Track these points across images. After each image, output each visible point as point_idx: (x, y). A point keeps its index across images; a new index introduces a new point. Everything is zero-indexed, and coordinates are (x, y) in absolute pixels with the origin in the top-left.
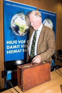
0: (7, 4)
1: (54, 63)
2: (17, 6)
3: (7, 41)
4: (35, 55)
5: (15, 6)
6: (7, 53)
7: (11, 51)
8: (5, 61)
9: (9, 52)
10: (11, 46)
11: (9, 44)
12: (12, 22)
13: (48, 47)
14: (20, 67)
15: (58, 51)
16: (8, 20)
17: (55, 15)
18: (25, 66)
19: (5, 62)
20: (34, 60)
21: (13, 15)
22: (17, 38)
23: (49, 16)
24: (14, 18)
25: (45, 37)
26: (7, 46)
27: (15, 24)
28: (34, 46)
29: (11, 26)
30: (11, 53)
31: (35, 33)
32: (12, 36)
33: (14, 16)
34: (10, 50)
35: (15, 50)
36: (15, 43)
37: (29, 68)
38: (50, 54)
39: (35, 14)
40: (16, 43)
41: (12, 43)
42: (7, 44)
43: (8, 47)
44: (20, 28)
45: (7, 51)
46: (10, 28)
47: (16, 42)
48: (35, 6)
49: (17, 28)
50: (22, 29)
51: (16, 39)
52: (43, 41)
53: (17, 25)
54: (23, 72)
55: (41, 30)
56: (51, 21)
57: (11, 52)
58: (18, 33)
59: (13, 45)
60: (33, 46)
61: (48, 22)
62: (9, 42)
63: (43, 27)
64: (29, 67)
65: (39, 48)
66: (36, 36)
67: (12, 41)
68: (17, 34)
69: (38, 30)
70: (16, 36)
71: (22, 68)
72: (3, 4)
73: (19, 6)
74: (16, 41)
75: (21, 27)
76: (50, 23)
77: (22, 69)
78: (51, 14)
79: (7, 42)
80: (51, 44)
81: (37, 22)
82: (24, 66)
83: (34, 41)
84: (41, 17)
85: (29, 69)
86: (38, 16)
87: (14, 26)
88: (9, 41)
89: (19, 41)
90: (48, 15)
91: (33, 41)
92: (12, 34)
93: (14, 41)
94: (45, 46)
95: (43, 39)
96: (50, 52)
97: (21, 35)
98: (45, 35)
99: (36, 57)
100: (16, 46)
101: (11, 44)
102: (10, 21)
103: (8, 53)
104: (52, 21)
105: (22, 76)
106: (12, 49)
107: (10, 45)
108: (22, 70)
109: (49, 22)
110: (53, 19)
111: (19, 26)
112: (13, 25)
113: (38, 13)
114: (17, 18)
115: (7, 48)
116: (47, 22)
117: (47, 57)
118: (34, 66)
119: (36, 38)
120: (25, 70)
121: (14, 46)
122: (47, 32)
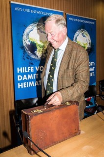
0: (16, 9)
1: (95, 103)
2: (32, 11)
3: (18, 68)
4: (54, 92)
5: (28, 11)
6: (19, 87)
7: (24, 83)
8: (16, 100)
9: (22, 85)
10: (25, 76)
11: (21, 72)
12: (24, 38)
13: (76, 79)
14: (25, 113)
15: (100, 82)
16: (18, 34)
17: (94, 23)
18: (35, 111)
19: (15, 102)
20: (50, 100)
21: (25, 26)
22: (33, 62)
23: (84, 25)
24: (27, 30)
25: (71, 63)
26: (19, 76)
27: (29, 41)
28: (53, 78)
29: (24, 44)
30: (25, 87)
31: (54, 55)
32: (26, 59)
33: (28, 27)
34: (23, 81)
35: (30, 82)
36: (30, 71)
37: (41, 113)
38: (79, 92)
39: (55, 20)
40: (32, 71)
41: (26, 71)
42: (18, 72)
43: (20, 78)
44: (38, 47)
45: (19, 84)
46: (23, 47)
47: (32, 69)
48: (61, 10)
49: (33, 47)
50: (41, 48)
51: (32, 64)
52: (68, 68)
53: (33, 42)
54: (30, 122)
55: (64, 50)
56: (87, 33)
57: (25, 85)
58: (35, 54)
59: (27, 74)
60: (51, 76)
61: (82, 34)
62: (21, 70)
63: (68, 44)
64: (40, 111)
65: (61, 81)
66: (57, 59)
67: (26, 68)
68: (33, 57)
69: (60, 48)
70: (32, 59)
71: (29, 114)
72: (10, 9)
73: (35, 12)
74: (32, 67)
75: (39, 45)
76: (86, 36)
77: (28, 116)
78: (87, 22)
79: (18, 70)
80: (82, 75)
81: (58, 34)
82: (33, 110)
83: (53, 68)
84: (65, 25)
85: (40, 115)
86: (61, 24)
87: (29, 43)
88: (21, 68)
89: (36, 67)
90: (82, 22)
91: (51, 67)
92: (25, 57)
93: (29, 68)
94: (71, 77)
95: (68, 66)
96: (80, 87)
97: (39, 58)
98: (72, 58)
99: (53, 95)
100: (32, 75)
101: (24, 72)
102: (22, 36)
103: (21, 87)
104: (89, 33)
105: (29, 127)
106: (25, 81)
107: (23, 74)
108: (28, 118)
109: (84, 35)
110: (91, 30)
111: (36, 44)
112: (26, 42)
113: (60, 19)
114: (32, 30)
115: (19, 80)
116: (80, 35)
117: (72, 95)
118: (50, 111)
119: (55, 62)
120: (34, 118)
121: (29, 75)
122: (74, 53)
